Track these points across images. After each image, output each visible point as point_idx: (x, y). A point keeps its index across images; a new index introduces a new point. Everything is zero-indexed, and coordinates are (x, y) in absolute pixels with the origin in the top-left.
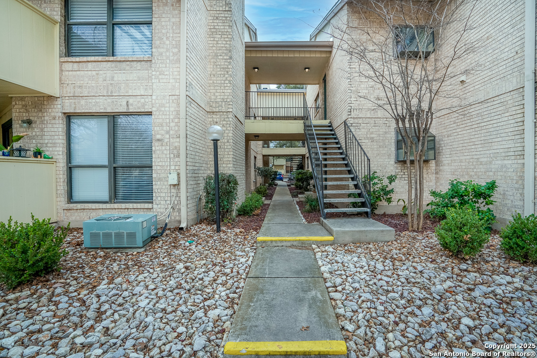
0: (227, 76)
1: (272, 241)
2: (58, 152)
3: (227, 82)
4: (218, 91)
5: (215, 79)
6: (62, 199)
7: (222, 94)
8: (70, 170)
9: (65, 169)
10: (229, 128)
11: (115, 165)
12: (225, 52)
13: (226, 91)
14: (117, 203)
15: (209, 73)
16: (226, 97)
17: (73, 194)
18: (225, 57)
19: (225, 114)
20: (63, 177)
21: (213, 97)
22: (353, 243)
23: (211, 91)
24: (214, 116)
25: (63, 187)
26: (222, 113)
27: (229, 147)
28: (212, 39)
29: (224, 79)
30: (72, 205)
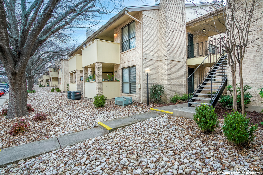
0: (165, 45)
1: (153, 110)
2: (120, 79)
3: (165, 47)
4: (162, 52)
5: (161, 47)
6: (121, 92)
7: (164, 53)
8: (123, 84)
9: (122, 83)
10: (166, 66)
11: (130, 82)
12: (164, 35)
13: (165, 51)
14: (131, 94)
15: (160, 45)
16: (165, 54)
17: (124, 91)
18: (164, 38)
19: (164, 60)
20: (121, 86)
21: (161, 55)
22: (180, 117)
23: (160, 52)
24: (161, 62)
25: (121, 89)
26: (163, 61)
27: (166, 74)
28: (160, 32)
29: (164, 46)
30: (123, 94)
